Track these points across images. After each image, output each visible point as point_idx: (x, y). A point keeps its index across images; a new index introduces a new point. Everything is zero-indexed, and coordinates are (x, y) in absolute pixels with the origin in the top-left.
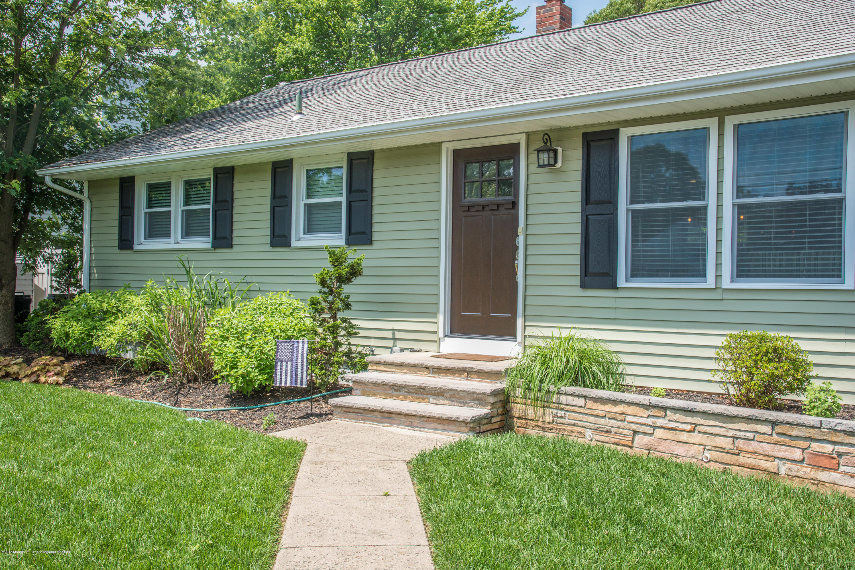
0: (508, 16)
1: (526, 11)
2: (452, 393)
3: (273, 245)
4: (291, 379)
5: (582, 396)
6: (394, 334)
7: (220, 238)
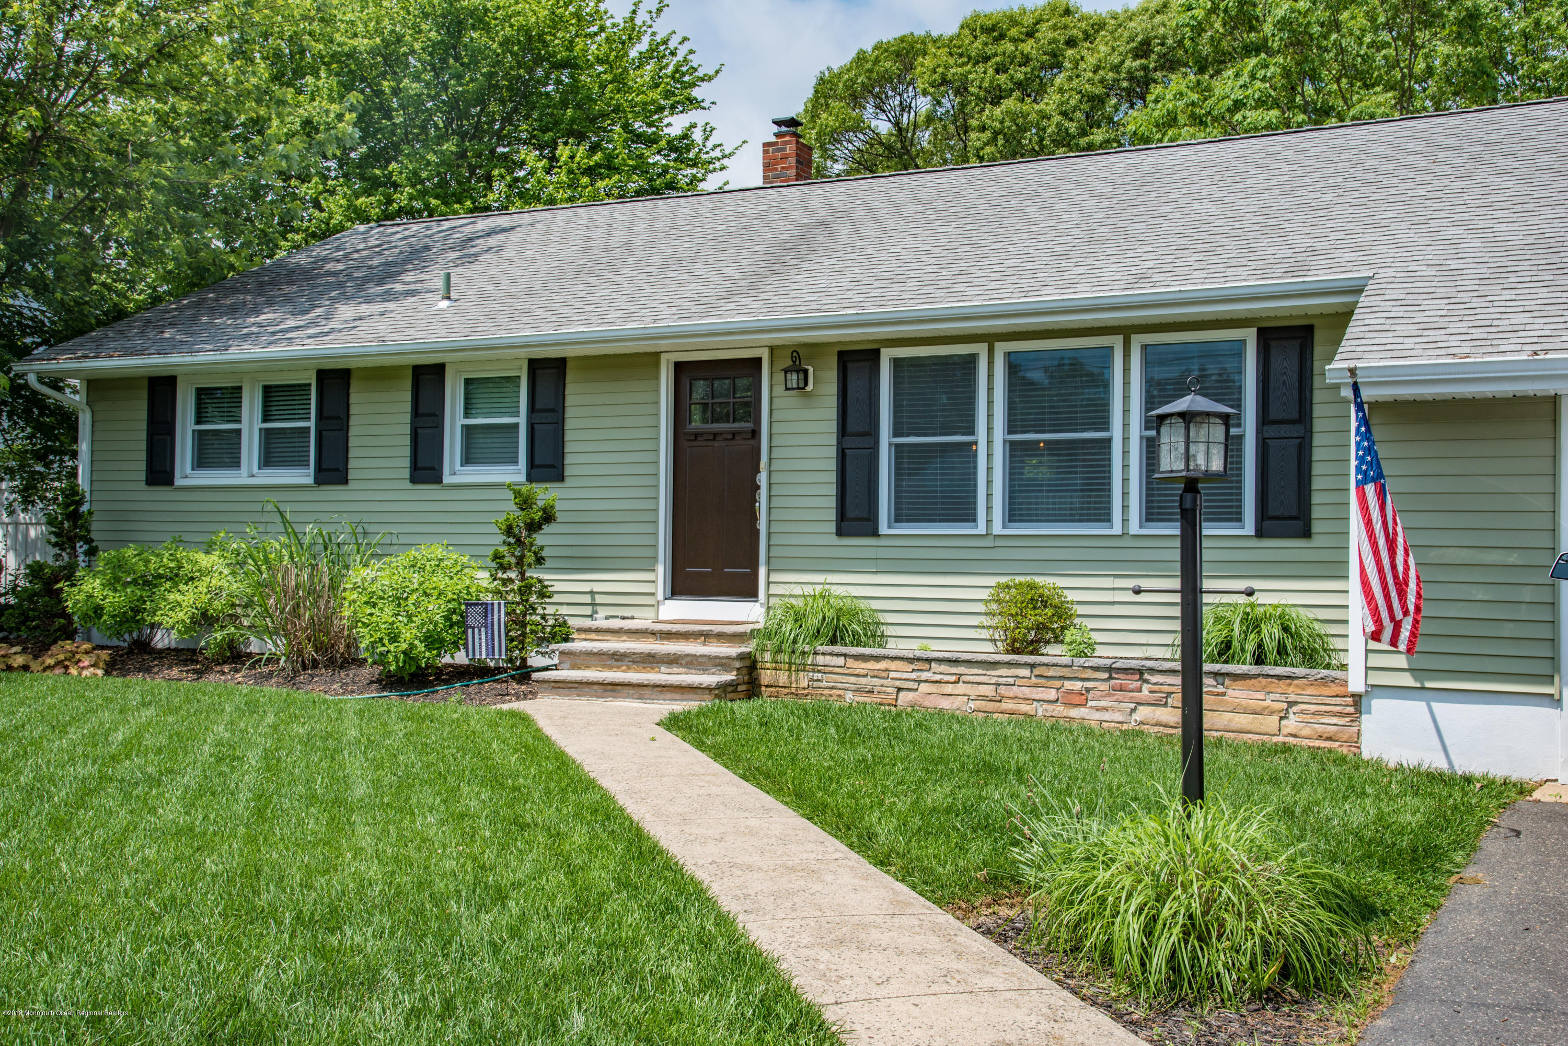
0: (687, 78)
1: (717, 72)
2: (688, 659)
3: (414, 480)
4: (487, 650)
5: (841, 655)
6: (593, 599)
7: (326, 470)
